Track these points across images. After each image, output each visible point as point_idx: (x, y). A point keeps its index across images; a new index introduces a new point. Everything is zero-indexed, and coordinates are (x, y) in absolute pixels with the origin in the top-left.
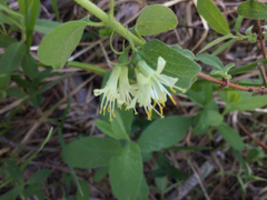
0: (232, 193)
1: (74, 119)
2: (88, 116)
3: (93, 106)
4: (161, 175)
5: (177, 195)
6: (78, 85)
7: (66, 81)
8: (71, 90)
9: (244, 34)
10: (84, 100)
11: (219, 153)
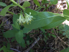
0: (44, 45)
1: (5, 28)
2: (9, 27)
3: (10, 25)
4: (28, 40)
5: (32, 46)
6: (6, 20)
7: (3, 19)
8: (5, 21)
9: (43, 6)
10: (8, 23)
11: (41, 35)
